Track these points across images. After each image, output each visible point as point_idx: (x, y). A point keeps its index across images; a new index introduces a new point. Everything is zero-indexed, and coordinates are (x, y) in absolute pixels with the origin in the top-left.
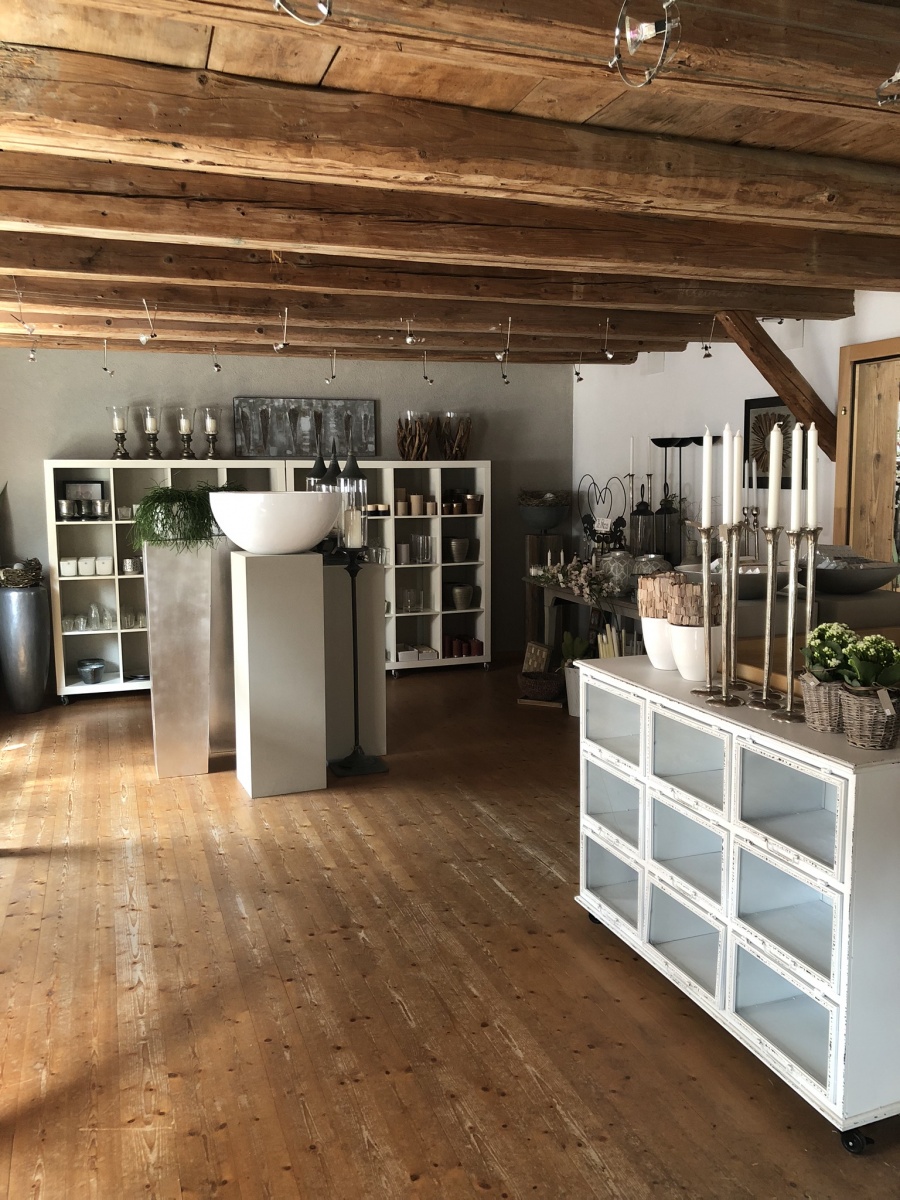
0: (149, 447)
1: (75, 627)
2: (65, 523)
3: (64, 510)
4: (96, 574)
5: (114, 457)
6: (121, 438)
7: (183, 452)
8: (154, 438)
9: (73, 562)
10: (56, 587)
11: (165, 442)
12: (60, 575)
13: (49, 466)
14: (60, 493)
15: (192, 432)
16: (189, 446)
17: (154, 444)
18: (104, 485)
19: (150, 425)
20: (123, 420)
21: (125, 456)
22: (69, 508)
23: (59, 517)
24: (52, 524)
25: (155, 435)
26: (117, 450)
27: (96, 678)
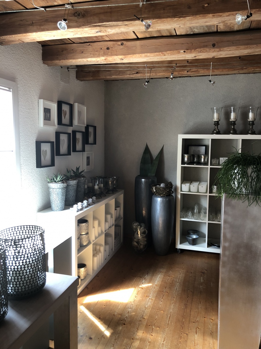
0: (231, 128)
1: (186, 216)
2: (186, 165)
3: (186, 159)
4: (198, 192)
5: (213, 133)
6: (217, 123)
7: (249, 131)
8: (234, 123)
9: (188, 185)
10: (179, 196)
11: (239, 126)
12: (181, 191)
13: (181, 137)
14: (185, 150)
15: (255, 119)
16: (252, 128)
17: (234, 126)
18: (207, 147)
19: (233, 116)
20: (219, 114)
21: (218, 133)
22: (188, 159)
23: (183, 162)
24: (179, 165)
25: (234, 122)
26: (214, 130)
27: (194, 242)
